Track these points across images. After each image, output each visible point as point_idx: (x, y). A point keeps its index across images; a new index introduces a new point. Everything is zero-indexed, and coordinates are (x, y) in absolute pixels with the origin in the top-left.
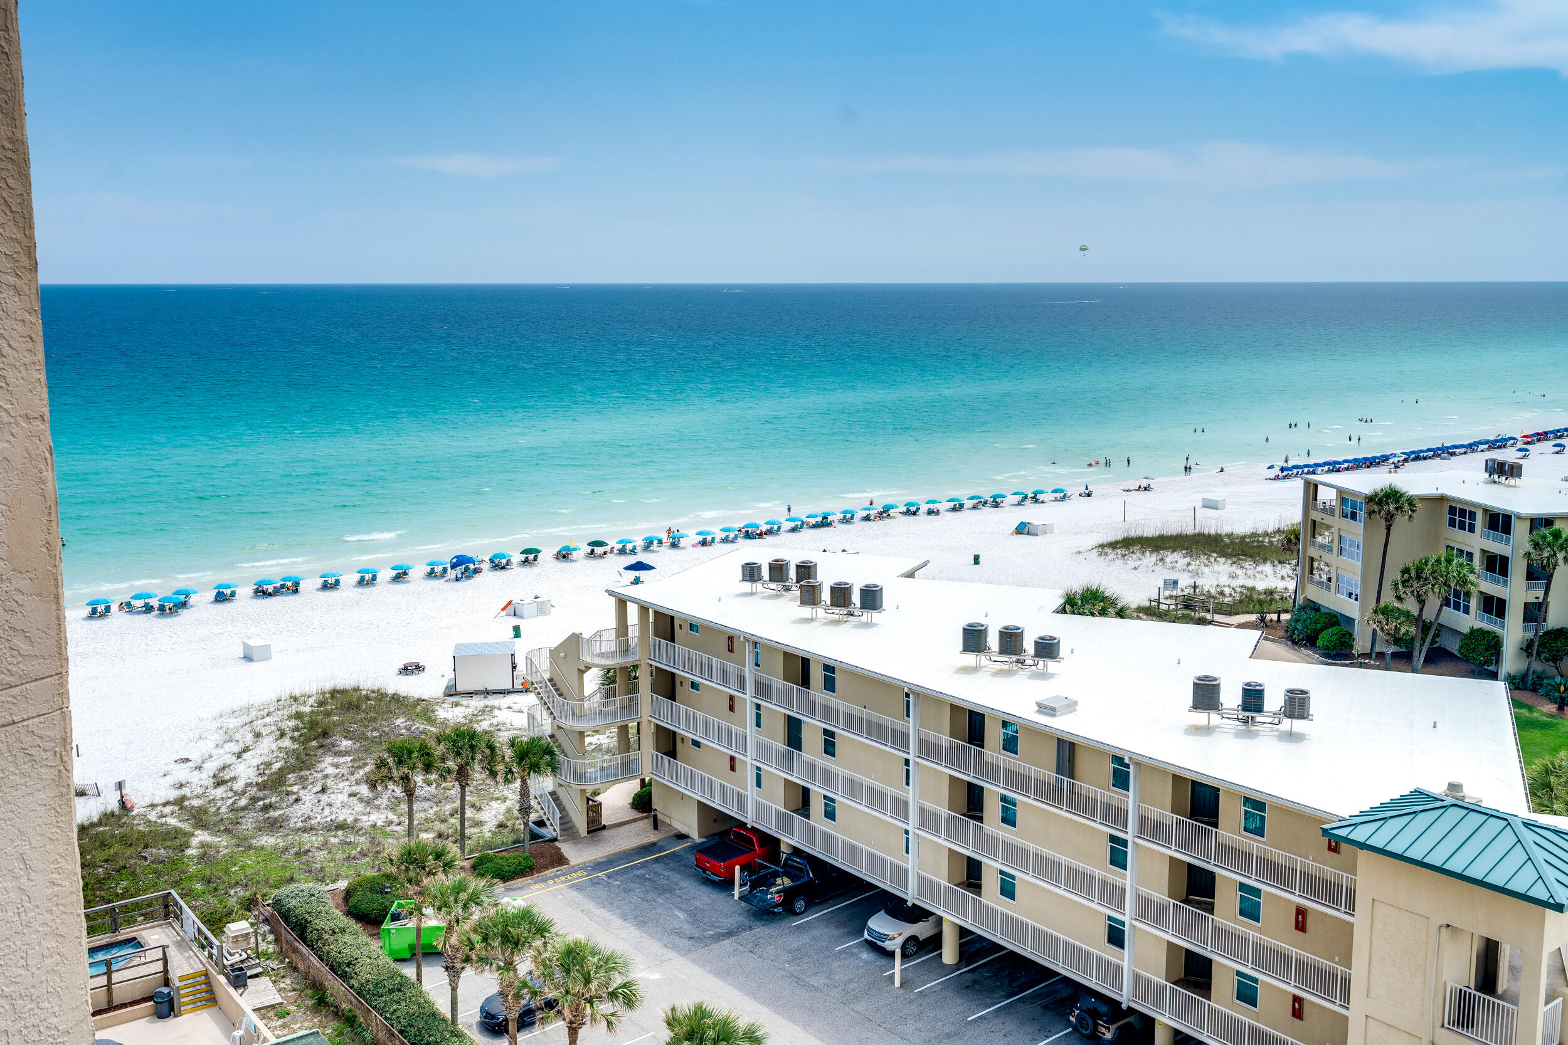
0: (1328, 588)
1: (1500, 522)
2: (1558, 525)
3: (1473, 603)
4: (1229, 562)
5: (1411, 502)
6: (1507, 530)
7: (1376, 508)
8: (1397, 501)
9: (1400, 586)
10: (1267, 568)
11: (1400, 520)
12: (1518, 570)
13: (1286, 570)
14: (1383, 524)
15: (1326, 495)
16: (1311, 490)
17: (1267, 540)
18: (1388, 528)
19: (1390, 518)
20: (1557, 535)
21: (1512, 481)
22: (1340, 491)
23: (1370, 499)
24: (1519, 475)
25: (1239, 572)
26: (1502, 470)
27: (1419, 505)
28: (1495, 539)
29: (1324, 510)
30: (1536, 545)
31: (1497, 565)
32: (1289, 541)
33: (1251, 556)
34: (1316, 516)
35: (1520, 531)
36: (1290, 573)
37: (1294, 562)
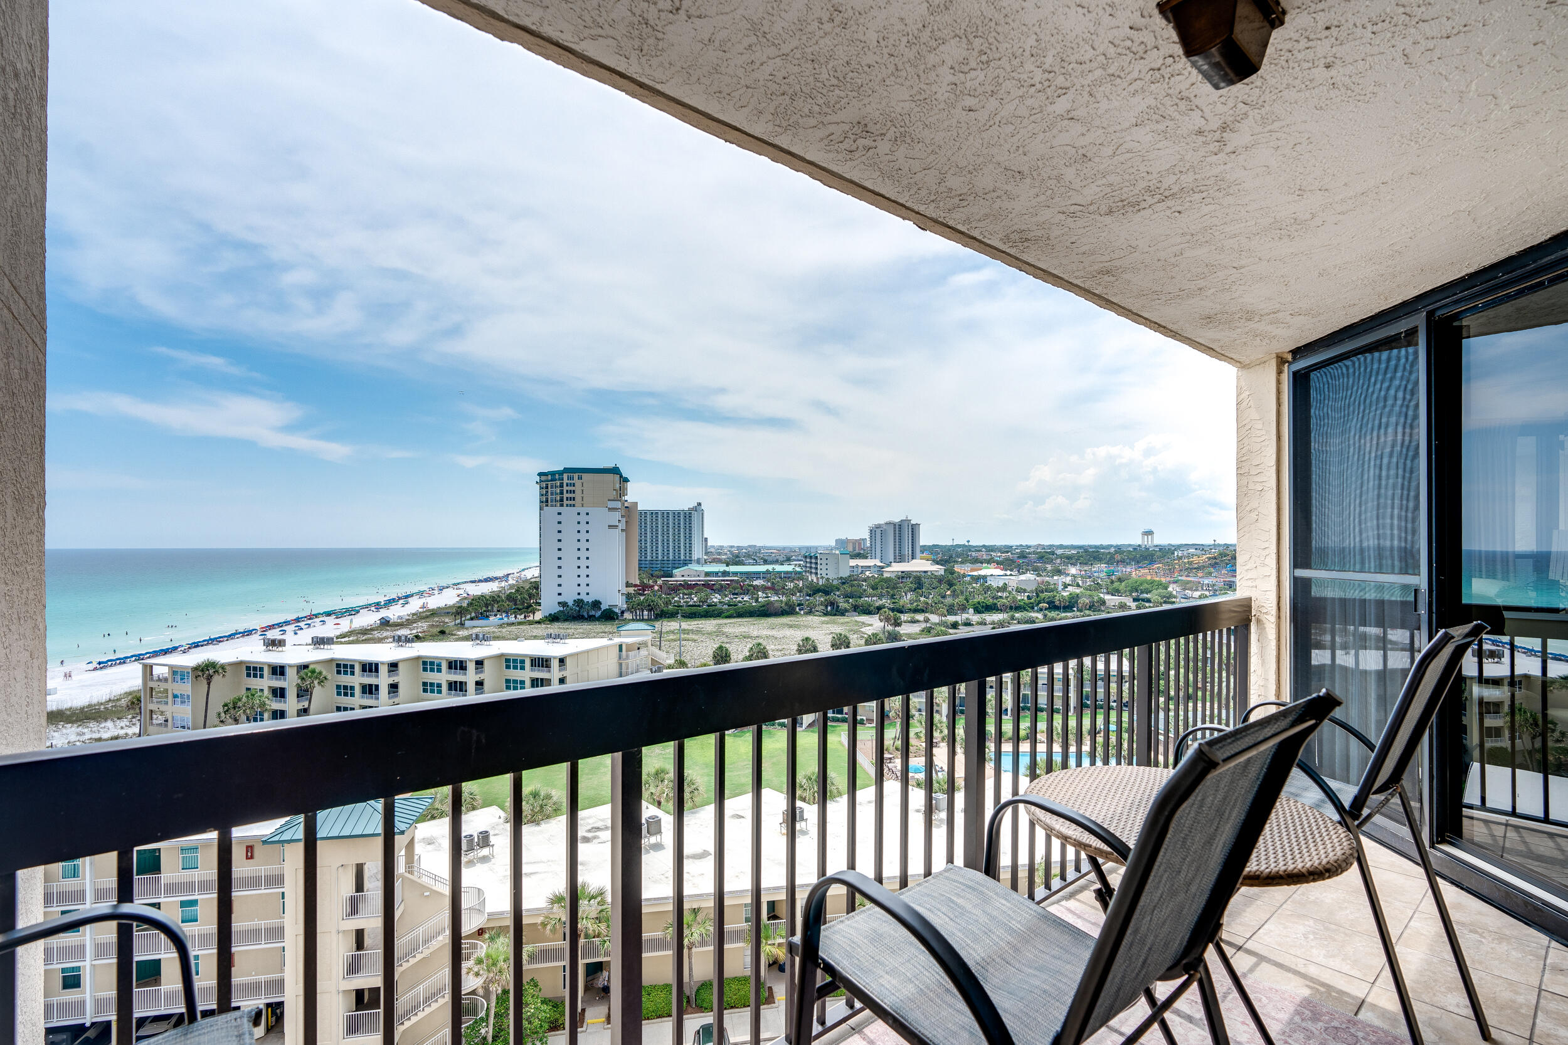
0: (166, 726)
1: (278, 671)
2: (311, 667)
3: (266, 715)
4: (75, 725)
5: (223, 667)
6: (282, 673)
7: (200, 674)
8: (214, 668)
9: (223, 715)
10: (109, 724)
11: (216, 679)
12: (291, 694)
13: (124, 722)
14: (205, 682)
15: (158, 671)
16: (148, 670)
17: (102, 707)
18: (209, 684)
19: (209, 679)
20: (313, 672)
21: (280, 649)
22: (171, 667)
23: (195, 669)
24: (285, 645)
25: (86, 730)
26: (274, 644)
27: (227, 668)
28: (276, 679)
29: (159, 680)
30: (303, 679)
31: (279, 693)
32: (133, 703)
33: (94, 719)
34: (151, 684)
35: (291, 674)
36: (128, 724)
37: (130, 716)
